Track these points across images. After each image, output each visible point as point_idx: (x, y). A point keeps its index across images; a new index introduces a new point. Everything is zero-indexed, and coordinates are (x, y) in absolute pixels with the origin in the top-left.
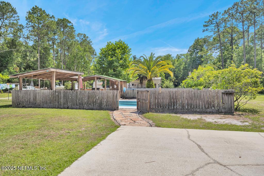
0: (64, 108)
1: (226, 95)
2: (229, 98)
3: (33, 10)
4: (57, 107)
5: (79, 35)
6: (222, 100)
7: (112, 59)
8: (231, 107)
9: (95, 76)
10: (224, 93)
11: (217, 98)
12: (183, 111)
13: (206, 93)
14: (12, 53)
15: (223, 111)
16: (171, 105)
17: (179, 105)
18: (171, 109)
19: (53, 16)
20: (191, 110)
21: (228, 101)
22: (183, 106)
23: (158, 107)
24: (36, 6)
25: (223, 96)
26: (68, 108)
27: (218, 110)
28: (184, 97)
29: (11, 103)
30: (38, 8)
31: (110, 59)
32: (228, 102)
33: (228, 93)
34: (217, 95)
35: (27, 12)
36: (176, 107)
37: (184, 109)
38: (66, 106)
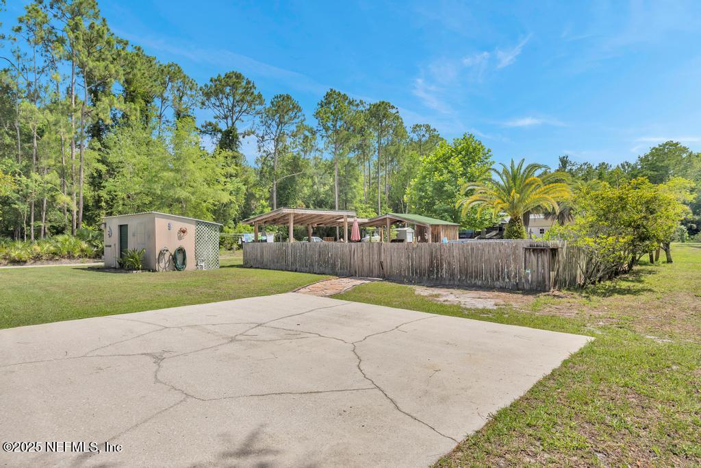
0: (291, 271)
1: (532, 253)
2: (540, 259)
3: (326, 99)
4: (284, 268)
5: (416, 128)
6: (525, 264)
7: (441, 178)
8: (544, 281)
9: (388, 216)
10: (530, 249)
11: (515, 260)
12: (452, 282)
13: (494, 249)
14: (294, 181)
15: (527, 287)
16: (433, 271)
17: (446, 272)
18: (433, 279)
19: (361, 101)
20: (466, 281)
21: (538, 266)
22: (452, 275)
23: (413, 273)
24: (332, 90)
25: (527, 255)
26: (296, 271)
27: (517, 284)
28: (453, 257)
29: (241, 263)
30: (335, 92)
31: (437, 177)
32: (538, 269)
33: (537, 249)
34: (514, 253)
35: (318, 104)
36: (441, 276)
37: (454, 279)
38: (294, 268)
